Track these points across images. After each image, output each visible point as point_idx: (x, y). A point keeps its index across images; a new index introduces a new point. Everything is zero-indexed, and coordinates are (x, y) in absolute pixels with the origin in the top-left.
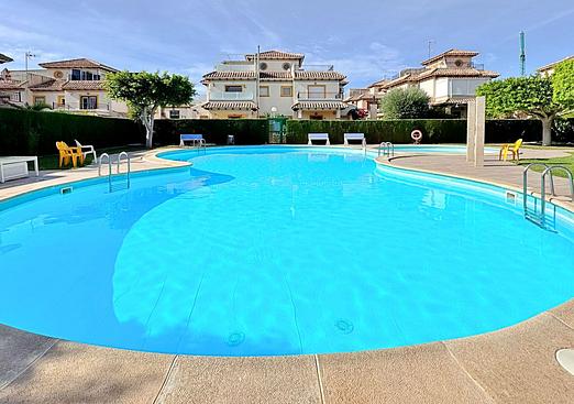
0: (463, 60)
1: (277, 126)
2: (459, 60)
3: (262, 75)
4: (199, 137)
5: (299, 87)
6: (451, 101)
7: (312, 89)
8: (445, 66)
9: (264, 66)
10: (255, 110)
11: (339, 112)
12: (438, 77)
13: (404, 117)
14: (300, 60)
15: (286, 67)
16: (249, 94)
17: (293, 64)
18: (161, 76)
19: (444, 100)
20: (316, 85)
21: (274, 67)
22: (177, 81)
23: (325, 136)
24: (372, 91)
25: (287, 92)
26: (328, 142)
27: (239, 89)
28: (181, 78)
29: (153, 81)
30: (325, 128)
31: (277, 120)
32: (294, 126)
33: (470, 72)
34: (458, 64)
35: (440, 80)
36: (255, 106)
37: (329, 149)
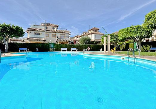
0: (97, 30)
1: (52, 46)
2: (96, 30)
3: (46, 30)
4: (26, 49)
5: (57, 34)
6: (95, 40)
7: (61, 35)
8: (93, 31)
9: (47, 28)
10: (44, 41)
11: (69, 42)
12: (92, 34)
13: (85, 44)
14: (57, 27)
15: (53, 28)
16: (42, 36)
17: (56, 28)
18: (11, 26)
19: (94, 40)
20: (62, 34)
21: (50, 28)
22: (18, 28)
23: (66, 49)
24: (75, 38)
25: (54, 36)
26: (67, 50)
27: (39, 34)
28: (19, 27)
29: (8, 27)
30: (66, 46)
31: (52, 44)
32: (57, 46)
33: (99, 33)
34: (96, 31)
35: (93, 35)
36: (44, 40)
37: (67, 52)
